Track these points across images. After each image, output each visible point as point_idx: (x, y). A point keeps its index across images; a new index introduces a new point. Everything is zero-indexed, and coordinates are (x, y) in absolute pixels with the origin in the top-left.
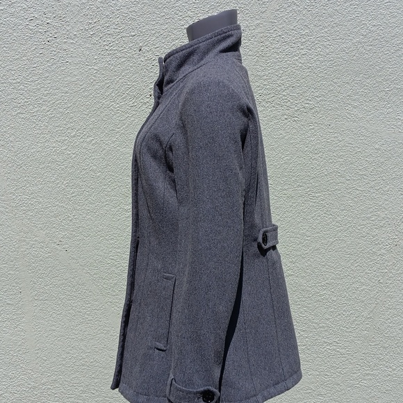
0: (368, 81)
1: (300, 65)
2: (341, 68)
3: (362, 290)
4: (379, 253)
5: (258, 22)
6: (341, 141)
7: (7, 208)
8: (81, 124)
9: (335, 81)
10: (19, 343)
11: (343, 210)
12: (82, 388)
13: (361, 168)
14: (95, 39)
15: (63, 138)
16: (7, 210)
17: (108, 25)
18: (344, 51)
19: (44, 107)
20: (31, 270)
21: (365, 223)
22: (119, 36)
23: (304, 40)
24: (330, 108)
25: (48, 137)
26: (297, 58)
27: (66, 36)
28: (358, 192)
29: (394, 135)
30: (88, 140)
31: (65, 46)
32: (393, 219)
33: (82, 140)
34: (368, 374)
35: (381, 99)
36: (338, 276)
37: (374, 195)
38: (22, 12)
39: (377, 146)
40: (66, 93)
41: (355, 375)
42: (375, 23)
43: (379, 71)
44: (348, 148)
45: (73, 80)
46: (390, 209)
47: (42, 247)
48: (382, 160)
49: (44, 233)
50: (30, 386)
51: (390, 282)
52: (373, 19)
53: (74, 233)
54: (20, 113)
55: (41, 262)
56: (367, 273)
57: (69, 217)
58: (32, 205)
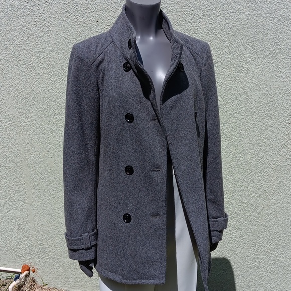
0: (257, 43)
1: (207, 31)
2: (237, 33)
3: (253, 197)
4: (265, 170)
6: (237, 87)
7: (15, 127)
8: (60, 72)
9: (232, 43)
10: (24, 217)
11: (238, 138)
12: (62, 250)
13: (252, 107)
14: (68, 14)
15: (49, 82)
16: (15, 129)
17: (76, 4)
18: (239, 21)
19: (37, 61)
20: (30, 169)
21: (255, 147)
22: (84, 12)
23: (210, 13)
24: (229, 63)
25: (40, 80)
26: (205, 26)
27: (50, 13)
28: (249, 125)
29: (277, 83)
30: (65, 83)
31: (49, 19)
32: (276, 146)
33: (60, 83)
34: (257, 258)
35: (267, 56)
36: (235, 186)
37: (262, 127)
39: (264, 91)
40: (51, 51)
41: (248, 258)
43: (265, 36)
44: (243, 93)
45: (54, 42)
46: (274, 138)
47: (37, 154)
48: (268, 102)
49: (38, 145)
50: (31, 245)
51: (274, 192)
53: (57, 146)
54: (22, 64)
55: (37, 164)
56: (256, 184)
57: (53, 135)
58: (31, 126)
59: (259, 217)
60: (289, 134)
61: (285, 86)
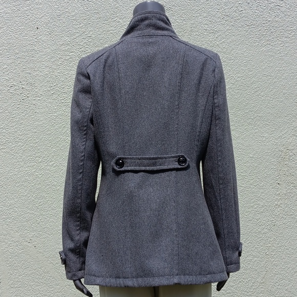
0: (239, 112)
3: (255, 261)
4: (263, 232)
8: (46, 153)
13: (242, 171)
14: (55, 96)
15: (33, 164)
17: (63, 87)
19: (19, 144)
20: (8, 264)
21: (250, 210)
22: (71, 93)
25: (22, 164)
27: (35, 96)
28: (242, 188)
29: (261, 147)
30: (51, 164)
31: (34, 102)
32: (270, 206)
33: (46, 164)
35: (249, 124)
37: (254, 189)
38: (5, 82)
39: (251, 156)
40: (35, 133)
42: (239, 75)
43: (245, 106)
45: (40, 124)
46: (266, 199)
47: (17, 246)
48: (256, 165)
49: (19, 234)
51: (274, 253)
52: (237, 73)
53: (41, 233)
54: (2, 149)
55: (16, 258)
56: (256, 248)
57: (37, 221)
58: (10, 214)
59: (263, 282)
60: (279, 194)
61: (269, 149)
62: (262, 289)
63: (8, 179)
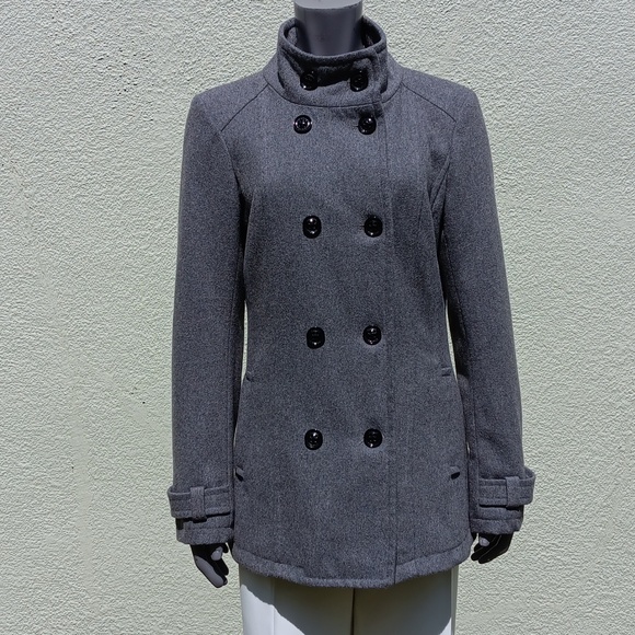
0: (596, 145)
1: (495, 122)
2: (555, 126)
3: (594, 463)
4: (619, 404)
5: (433, 60)
6: (557, 235)
7: (56, 338)
9: (547, 145)
10: (68, 549)
11: (562, 339)
12: (163, 620)
13: (588, 274)
15: (143, 232)
16: (56, 341)
17: (212, 66)
18: (560, 101)
19: (116, 187)
20: (89, 433)
21: (596, 358)
23: (500, 86)
24: (540, 186)
25: (120, 231)
26: (491, 112)
27: (151, 83)
28: (584, 312)
31: (149, 97)
33: (171, 235)
34: (605, 597)
35: (616, 172)
36: (557, 442)
37: (609, 315)
38: (87, 48)
39: (612, 242)
40: (149, 165)
41: (585, 597)
42: (605, 60)
43: (611, 131)
44: (569, 245)
45: (159, 146)
47: (107, 398)
48: (620, 263)
49: (112, 375)
50: (82, 617)
52: (601, 55)
53: (156, 376)
54: (80, 196)
55: (106, 421)
56: (600, 436)
57: (149, 351)
58: (94, 333)
59: (608, 506)
62: (603, 519)
63: (91, 261)
